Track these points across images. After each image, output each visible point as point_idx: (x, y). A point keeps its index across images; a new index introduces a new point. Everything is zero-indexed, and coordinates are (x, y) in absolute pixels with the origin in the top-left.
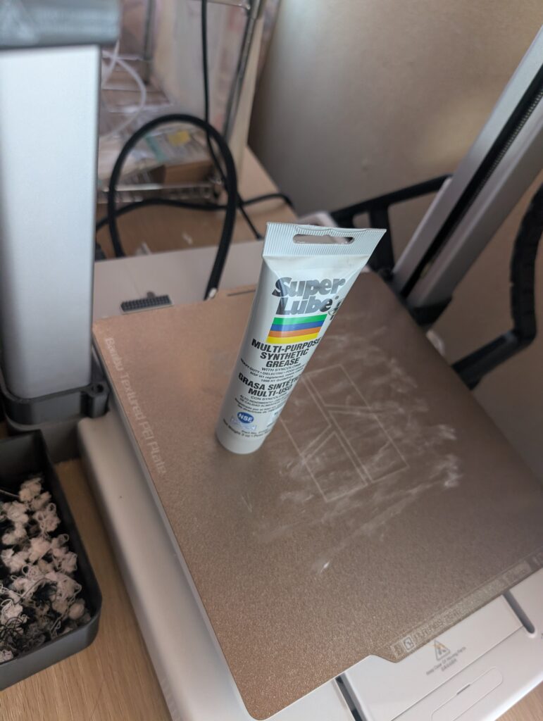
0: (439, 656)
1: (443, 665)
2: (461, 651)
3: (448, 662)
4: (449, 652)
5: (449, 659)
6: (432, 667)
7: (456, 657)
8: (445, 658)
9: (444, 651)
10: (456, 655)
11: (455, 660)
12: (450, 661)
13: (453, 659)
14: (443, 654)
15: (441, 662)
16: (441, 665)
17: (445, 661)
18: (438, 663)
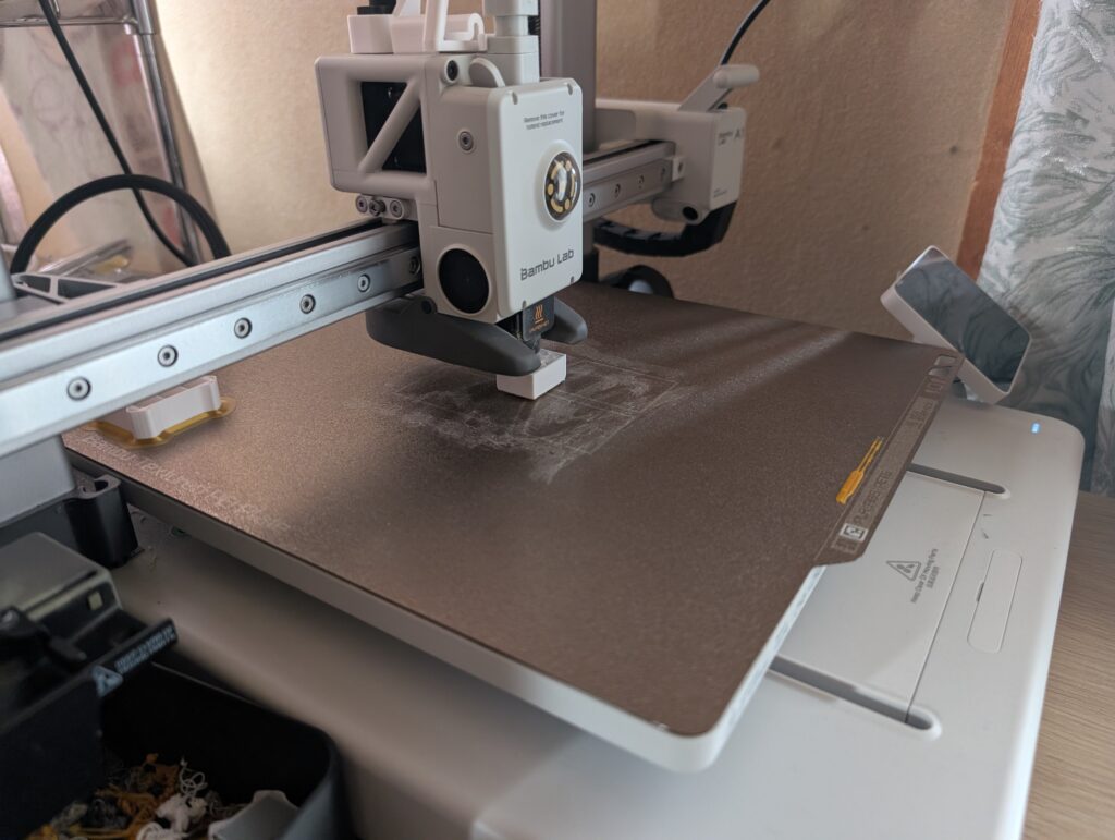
0: (911, 575)
1: (925, 582)
2: (933, 555)
3: (928, 574)
4: (920, 565)
5: (925, 571)
6: (913, 591)
7: (933, 565)
8: (920, 573)
9: (912, 566)
10: (930, 562)
11: (936, 568)
12: (930, 572)
13: (931, 569)
14: (913, 570)
15: (918, 579)
16: (922, 583)
17: (924, 576)
18: (916, 583)
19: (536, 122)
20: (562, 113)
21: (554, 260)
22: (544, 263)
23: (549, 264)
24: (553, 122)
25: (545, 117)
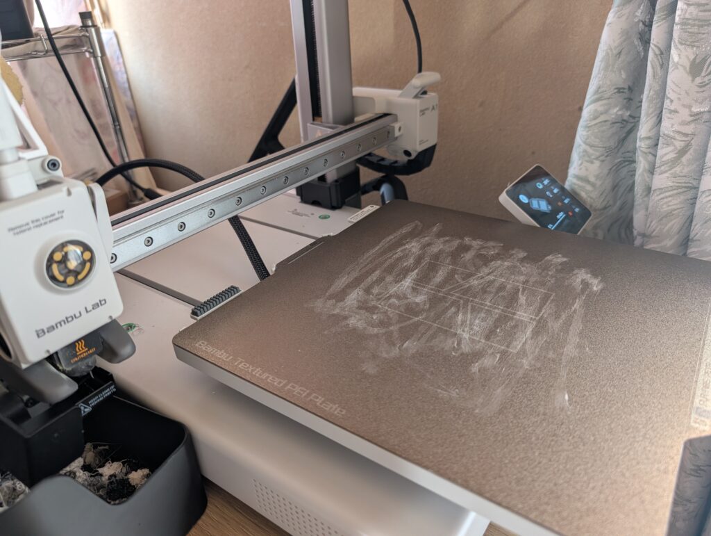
19: (27, 227)
20: (63, 212)
21: (80, 313)
22: (67, 318)
23: (74, 317)
24: (50, 221)
25: (37, 221)
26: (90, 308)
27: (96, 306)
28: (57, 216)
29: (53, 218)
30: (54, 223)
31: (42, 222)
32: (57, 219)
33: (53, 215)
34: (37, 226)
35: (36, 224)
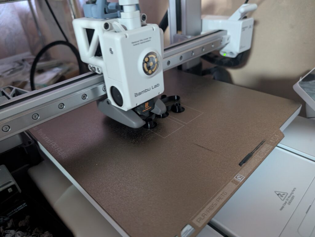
0: (282, 198)
1: (288, 202)
2: (294, 190)
3: (290, 199)
4: (287, 194)
5: (289, 197)
6: (282, 206)
7: (293, 195)
8: (287, 198)
9: (284, 194)
10: (292, 193)
11: (293, 196)
12: (290, 198)
13: (291, 196)
14: (284, 196)
15: (285, 200)
16: (286, 202)
17: (287, 199)
18: (284, 202)
19: (138, 43)
21: (150, 88)
22: (146, 90)
23: (148, 90)
24: (146, 42)
25: (142, 40)
26: (153, 87)
27: (156, 86)
28: (149, 39)
29: (147, 40)
30: (147, 42)
31: (144, 41)
32: (148, 41)
33: (147, 39)
34: (141, 43)
35: (142, 42)
